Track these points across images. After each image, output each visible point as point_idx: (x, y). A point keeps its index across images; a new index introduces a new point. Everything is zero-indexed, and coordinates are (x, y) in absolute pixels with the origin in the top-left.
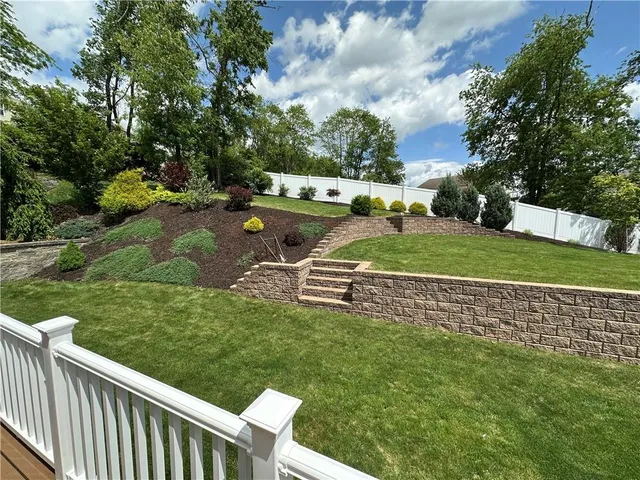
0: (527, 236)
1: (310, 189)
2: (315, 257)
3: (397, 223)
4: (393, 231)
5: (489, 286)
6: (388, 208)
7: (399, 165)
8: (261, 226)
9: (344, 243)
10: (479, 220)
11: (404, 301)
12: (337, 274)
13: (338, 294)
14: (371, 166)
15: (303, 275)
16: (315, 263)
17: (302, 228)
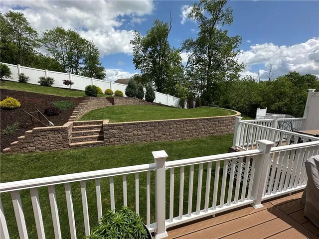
0: (160, 104)
1: (49, 79)
2: (73, 121)
3: (111, 100)
4: (110, 105)
5: (158, 122)
6: (104, 93)
7: (102, 69)
8: (18, 104)
9: (87, 111)
10: (144, 98)
11: (129, 134)
12: (91, 128)
13: (95, 138)
14: (85, 68)
15: (70, 132)
16: (75, 124)
17: (56, 104)
